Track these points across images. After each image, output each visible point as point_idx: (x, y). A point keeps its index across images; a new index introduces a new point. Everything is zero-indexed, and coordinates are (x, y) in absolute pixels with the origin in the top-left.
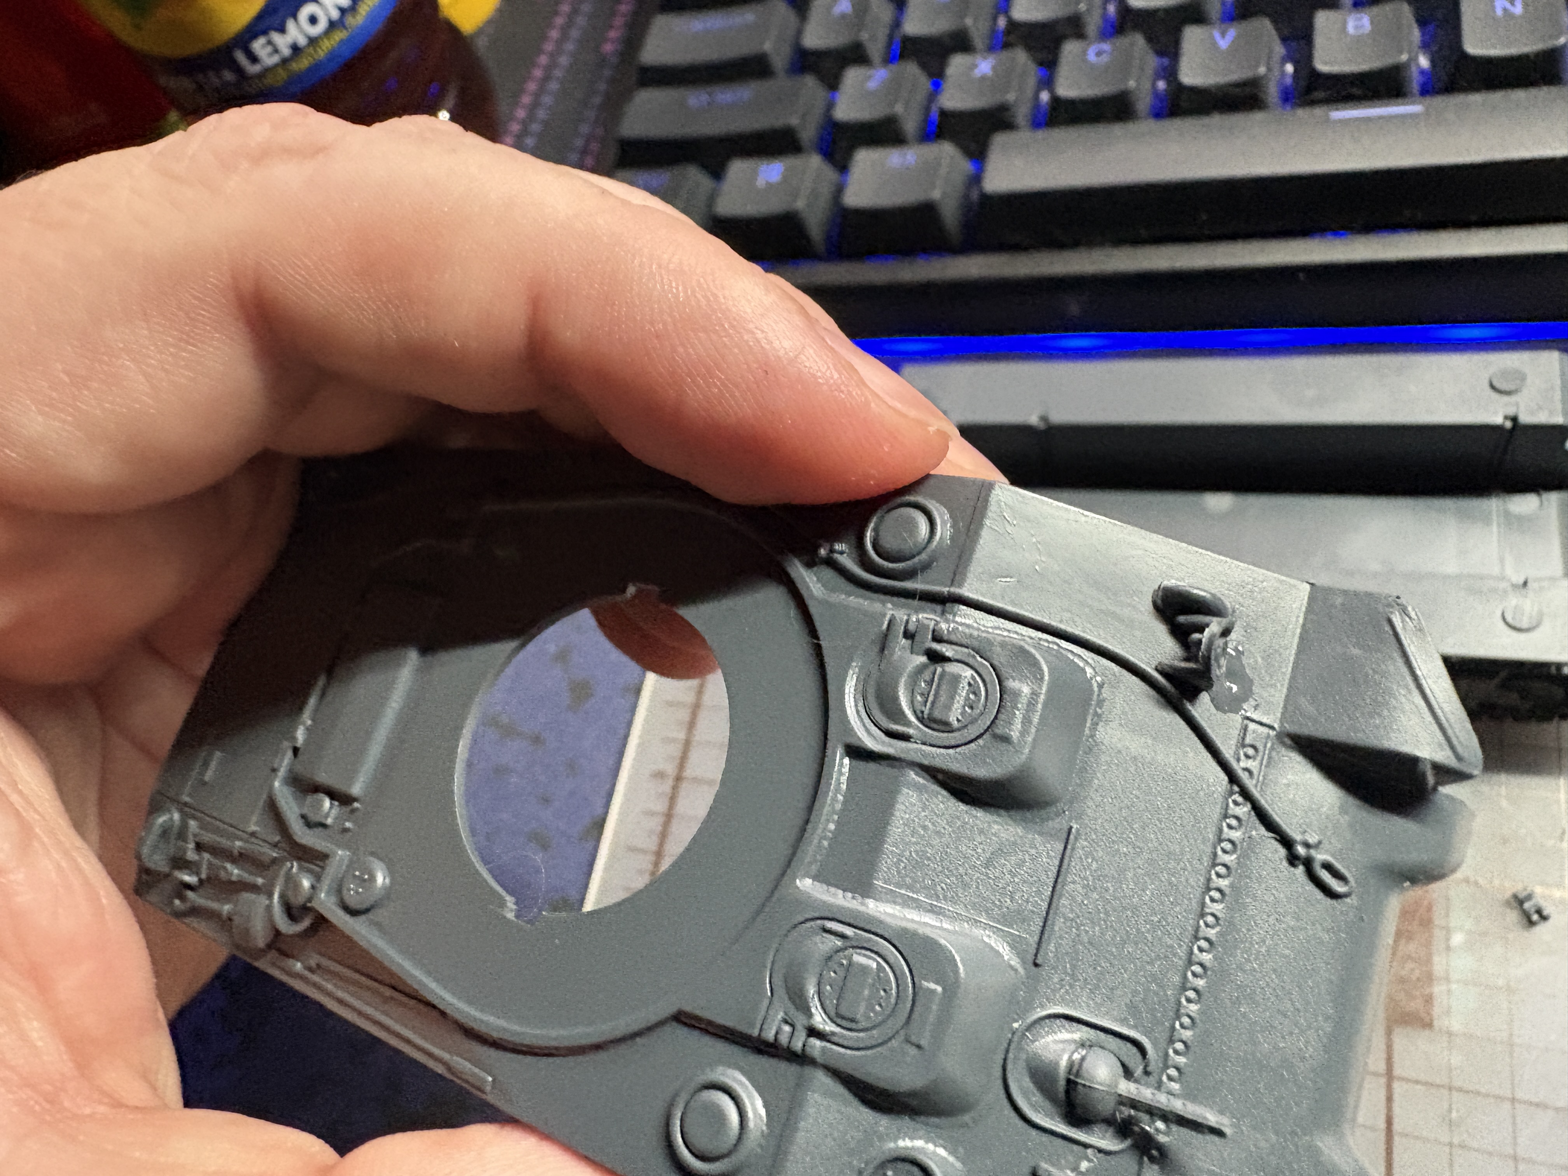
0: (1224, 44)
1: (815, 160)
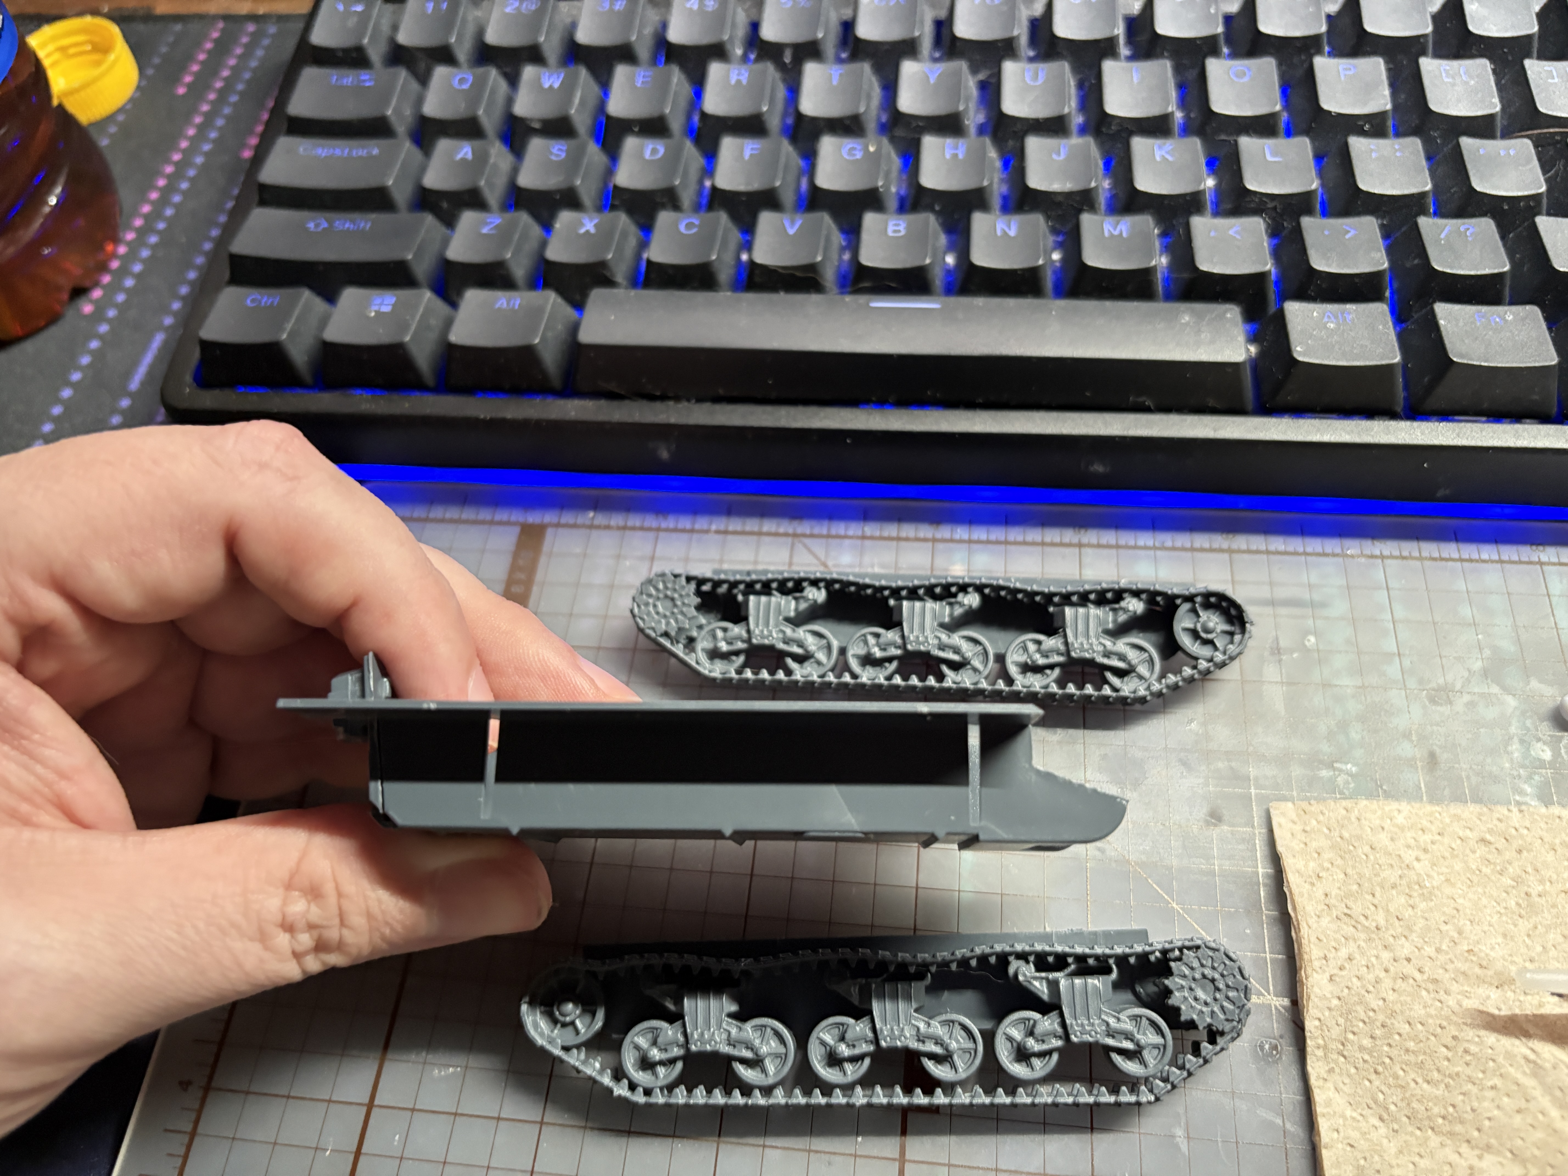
0: (791, 232)
1: (428, 295)
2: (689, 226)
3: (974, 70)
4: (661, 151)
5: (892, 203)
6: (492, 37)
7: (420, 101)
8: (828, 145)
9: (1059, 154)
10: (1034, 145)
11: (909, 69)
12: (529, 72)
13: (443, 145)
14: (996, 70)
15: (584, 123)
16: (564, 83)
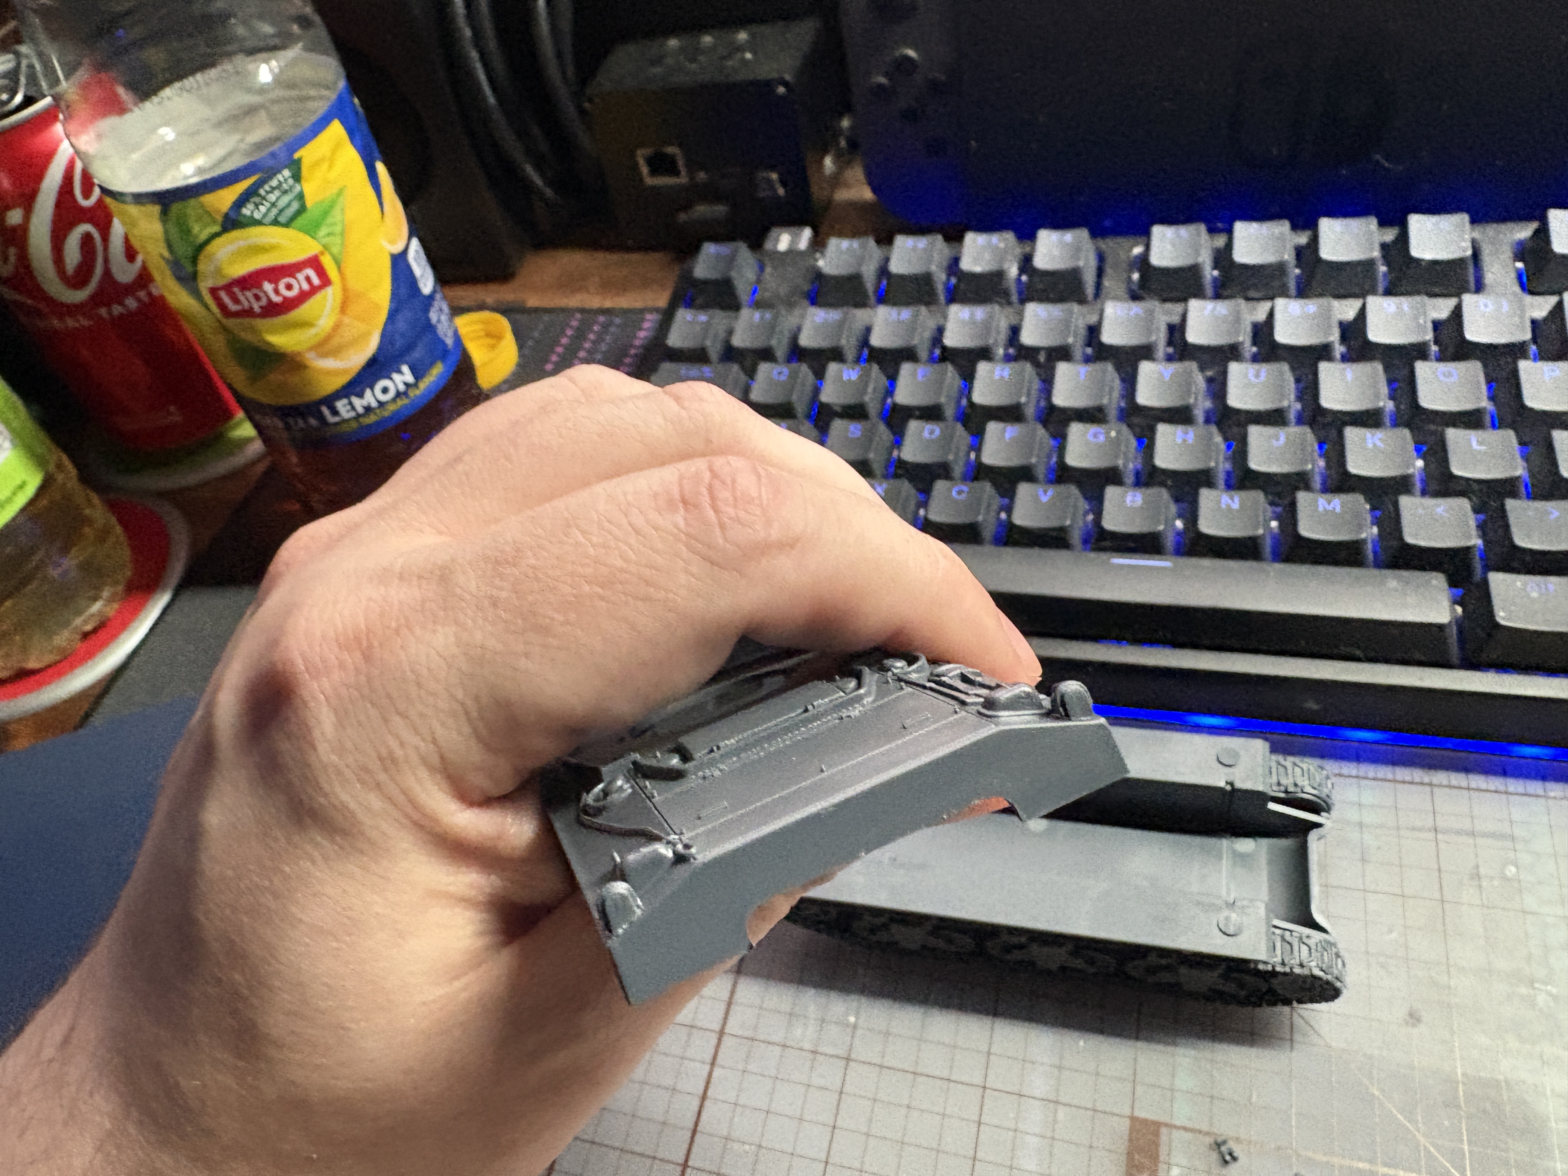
0: (1044, 499)
2: (960, 492)
3: (1202, 369)
4: (937, 432)
5: (1129, 479)
6: (805, 341)
7: (748, 389)
8: (1076, 431)
9: (1278, 440)
10: (1255, 432)
11: (1146, 369)
12: (833, 368)
14: (1222, 369)
15: (873, 409)
16: (860, 377)
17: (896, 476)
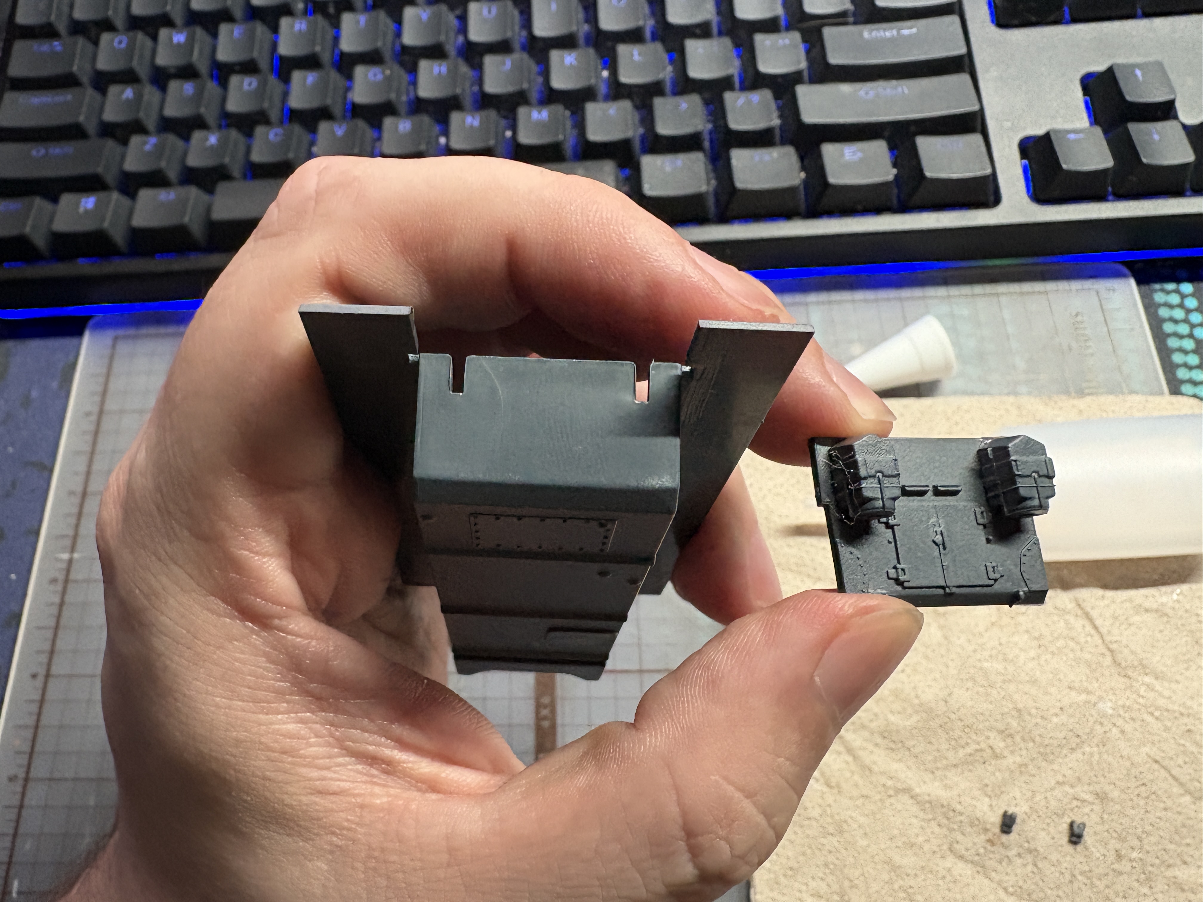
0: (339, 132)
1: (115, 196)
2: (276, 135)
3: (452, 8)
4: (255, 84)
5: (403, 109)
6: (137, 10)
7: (94, 59)
8: (360, 73)
9: (505, 65)
10: (489, 61)
11: (409, 13)
12: (164, 33)
13: (113, 90)
14: (465, 10)
15: (203, 67)
16: (187, 39)
17: (228, 126)
